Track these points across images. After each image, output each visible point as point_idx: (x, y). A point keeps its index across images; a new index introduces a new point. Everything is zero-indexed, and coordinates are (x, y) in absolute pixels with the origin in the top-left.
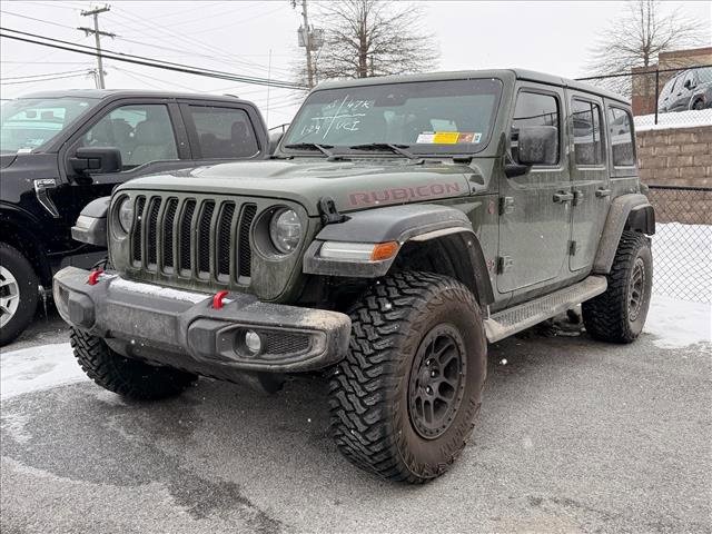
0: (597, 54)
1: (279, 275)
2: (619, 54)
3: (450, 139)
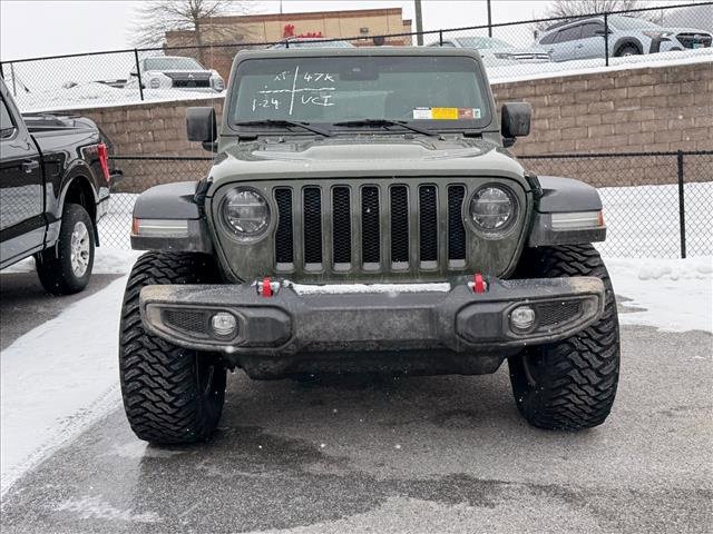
0: (146, 15)
1: (502, 252)
2: (167, 16)
3: (452, 114)
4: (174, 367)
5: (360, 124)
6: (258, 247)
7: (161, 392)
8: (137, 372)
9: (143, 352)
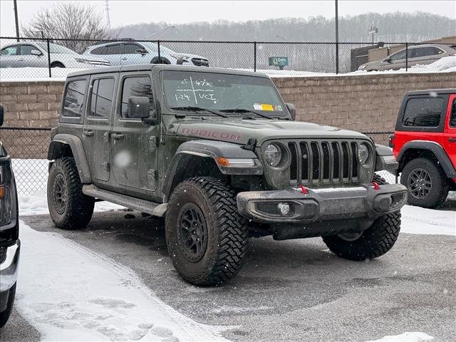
3: (269, 108)
4: (244, 236)
5: (231, 111)
6: (284, 172)
7: (237, 250)
8: (227, 239)
9: (230, 229)
